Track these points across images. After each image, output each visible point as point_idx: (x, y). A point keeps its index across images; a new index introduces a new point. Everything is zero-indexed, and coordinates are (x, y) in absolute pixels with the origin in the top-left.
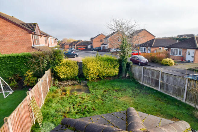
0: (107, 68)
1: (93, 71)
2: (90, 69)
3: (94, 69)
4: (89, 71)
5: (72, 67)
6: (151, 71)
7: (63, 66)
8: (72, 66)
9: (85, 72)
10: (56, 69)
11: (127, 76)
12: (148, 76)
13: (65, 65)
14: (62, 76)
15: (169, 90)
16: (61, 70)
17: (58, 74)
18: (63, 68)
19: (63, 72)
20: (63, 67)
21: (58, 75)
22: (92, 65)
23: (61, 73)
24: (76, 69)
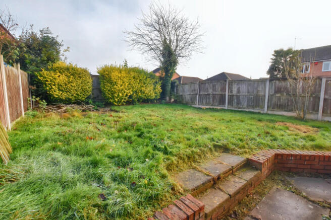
0: (144, 84)
1: (121, 86)
2: (115, 82)
3: (123, 83)
4: (115, 86)
5: (81, 77)
6: (211, 85)
7: (60, 72)
8: (80, 74)
9: (106, 88)
10: (41, 76)
11: (173, 100)
12: (206, 93)
13: (64, 72)
14: (56, 93)
15: (241, 103)
16: (55, 79)
17: (48, 88)
18: (59, 76)
19: (59, 85)
20: (59, 74)
21: (46, 91)
22: (119, 76)
23: (53, 87)
24: (88, 82)
